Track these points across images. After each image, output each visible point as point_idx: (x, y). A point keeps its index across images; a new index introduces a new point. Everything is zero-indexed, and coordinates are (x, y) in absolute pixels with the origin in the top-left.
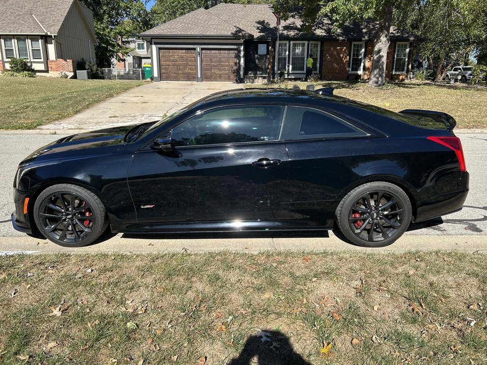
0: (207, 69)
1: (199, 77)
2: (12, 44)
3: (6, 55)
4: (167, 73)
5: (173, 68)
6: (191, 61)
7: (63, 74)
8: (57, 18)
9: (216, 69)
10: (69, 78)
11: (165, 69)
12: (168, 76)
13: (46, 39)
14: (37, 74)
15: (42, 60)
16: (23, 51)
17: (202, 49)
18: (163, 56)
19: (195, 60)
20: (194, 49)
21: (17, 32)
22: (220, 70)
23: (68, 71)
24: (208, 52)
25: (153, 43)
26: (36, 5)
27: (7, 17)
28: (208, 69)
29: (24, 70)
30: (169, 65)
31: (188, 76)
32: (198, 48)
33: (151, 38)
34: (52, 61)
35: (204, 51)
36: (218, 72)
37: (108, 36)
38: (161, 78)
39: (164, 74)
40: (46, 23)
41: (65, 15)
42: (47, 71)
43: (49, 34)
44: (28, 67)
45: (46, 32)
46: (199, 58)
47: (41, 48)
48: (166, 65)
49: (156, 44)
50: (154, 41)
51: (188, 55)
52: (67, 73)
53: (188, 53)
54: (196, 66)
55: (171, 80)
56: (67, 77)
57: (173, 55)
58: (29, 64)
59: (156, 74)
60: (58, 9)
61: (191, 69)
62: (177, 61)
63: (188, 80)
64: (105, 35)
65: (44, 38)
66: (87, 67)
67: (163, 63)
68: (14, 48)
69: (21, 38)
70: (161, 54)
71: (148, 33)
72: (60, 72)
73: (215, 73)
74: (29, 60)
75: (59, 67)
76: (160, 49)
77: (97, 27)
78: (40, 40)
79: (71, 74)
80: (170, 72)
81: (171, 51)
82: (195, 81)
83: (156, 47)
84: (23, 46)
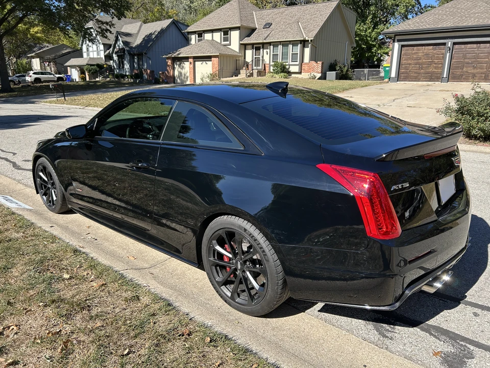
0: (457, 68)
1: (445, 76)
2: (278, 49)
3: (273, 59)
4: (406, 73)
5: (415, 67)
6: (438, 58)
7: (312, 75)
8: (318, 24)
9: (469, 67)
10: (317, 78)
11: (406, 68)
12: (406, 76)
13: (304, 43)
14: (293, 75)
15: (298, 63)
16: (285, 55)
17: (455, 44)
18: (405, 54)
19: (443, 57)
20: (444, 44)
21: (283, 39)
22: (474, 68)
23: (316, 72)
24: (463, 46)
25: (396, 40)
26: (305, 13)
27: (280, 26)
28: (459, 67)
29: (283, 72)
30: (410, 64)
31: (431, 76)
32: (449, 43)
33: (395, 35)
34: (306, 64)
35: (456, 46)
36: (473, 71)
37: (369, 37)
38: (398, 78)
39: (403, 73)
40: (307, 29)
41: (325, 19)
42: (300, 73)
43: (307, 39)
44: (287, 69)
45: (305, 36)
46: (448, 54)
47: (299, 52)
48: (407, 64)
49: (399, 41)
50: (397, 38)
51: (435, 52)
52: (315, 74)
53: (435, 49)
54: (443, 64)
55: (410, 81)
56: (314, 78)
57: (417, 53)
58: (287, 67)
59: (393, 74)
60: (321, 15)
61: (435, 68)
62: (420, 59)
63: (431, 80)
64: (366, 36)
65: (303, 42)
66: (338, 68)
67: (403, 62)
68: (279, 53)
69: (285, 44)
70: (403, 52)
71: (391, 30)
72: (309, 73)
73: (467, 72)
74: (288, 63)
75: (310, 69)
76: (403, 46)
77: (359, 29)
78: (299, 45)
79: (319, 75)
80: (410, 71)
81: (415, 48)
82: (438, 81)
83: (399, 45)
84: (286, 51)
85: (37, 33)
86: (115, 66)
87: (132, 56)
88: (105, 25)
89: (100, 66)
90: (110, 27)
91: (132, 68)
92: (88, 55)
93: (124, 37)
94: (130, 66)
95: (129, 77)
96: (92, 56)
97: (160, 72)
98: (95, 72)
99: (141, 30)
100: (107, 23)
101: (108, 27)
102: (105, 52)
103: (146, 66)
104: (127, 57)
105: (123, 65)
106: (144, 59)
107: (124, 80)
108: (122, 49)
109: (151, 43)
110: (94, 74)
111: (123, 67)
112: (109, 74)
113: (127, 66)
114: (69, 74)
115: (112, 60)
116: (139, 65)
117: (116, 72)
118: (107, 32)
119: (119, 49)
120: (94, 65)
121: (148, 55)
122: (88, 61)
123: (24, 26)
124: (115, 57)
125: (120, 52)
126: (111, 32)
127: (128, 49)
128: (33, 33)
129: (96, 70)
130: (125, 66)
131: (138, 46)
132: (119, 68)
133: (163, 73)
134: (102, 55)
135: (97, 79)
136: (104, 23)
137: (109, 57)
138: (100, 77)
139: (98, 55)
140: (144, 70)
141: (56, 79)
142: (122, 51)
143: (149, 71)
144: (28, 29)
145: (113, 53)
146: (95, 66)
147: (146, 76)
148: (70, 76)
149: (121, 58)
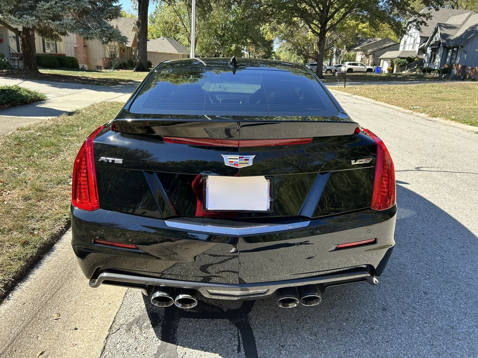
85: (363, 28)
86: (426, 60)
87: (446, 48)
88: (421, 17)
89: (410, 60)
90: (427, 19)
91: (443, 62)
92: (404, 48)
93: (444, 29)
94: (441, 61)
95: (436, 71)
96: (406, 49)
97: (470, 68)
98: (403, 65)
99: (468, 21)
100: (424, 15)
101: (424, 19)
102: (420, 45)
103: (458, 61)
104: (441, 51)
105: (435, 59)
106: (458, 53)
107: (430, 74)
108: (438, 41)
109: (472, 36)
110: (402, 67)
111: (434, 61)
112: (417, 68)
113: (438, 60)
114: (381, 66)
115: (424, 53)
116: (451, 59)
117: (426, 65)
118: (421, 25)
119: (436, 41)
120: (404, 58)
121: (464, 49)
122: (400, 54)
123: (354, 22)
124: (429, 51)
125: (435, 46)
126: (426, 24)
127: (444, 41)
128: (361, 28)
129: (405, 64)
130: (436, 60)
131: (457, 39)
132: (430, 61)
133: (472, 69)
134: (417, 48)
135: (404, 72)
136: (421, 16)
137: (422, 50)
138: (407, 70)
139: (413, 48)
140: (456, 65)
141: (366, 70)
142: (437, 44)
143: (460, 66)
144: (357, 25)
145: (427, 46)
146: (406, 60)
147: (455, 71)
148: (380, 68)
149: (434, 51)
